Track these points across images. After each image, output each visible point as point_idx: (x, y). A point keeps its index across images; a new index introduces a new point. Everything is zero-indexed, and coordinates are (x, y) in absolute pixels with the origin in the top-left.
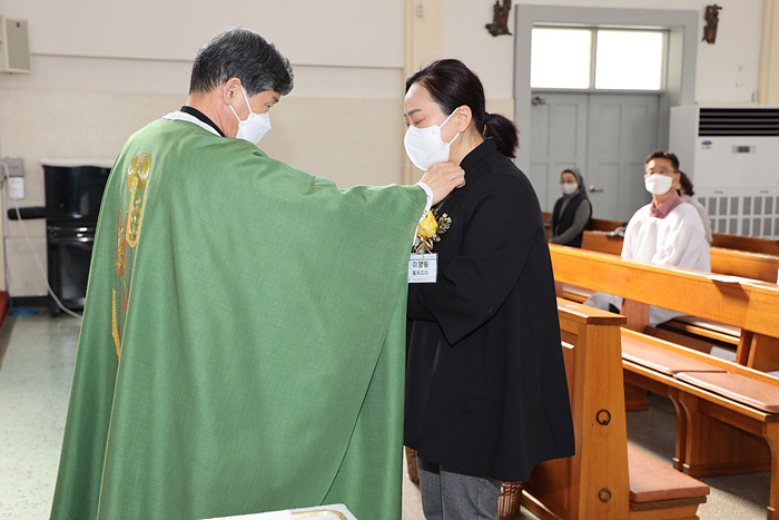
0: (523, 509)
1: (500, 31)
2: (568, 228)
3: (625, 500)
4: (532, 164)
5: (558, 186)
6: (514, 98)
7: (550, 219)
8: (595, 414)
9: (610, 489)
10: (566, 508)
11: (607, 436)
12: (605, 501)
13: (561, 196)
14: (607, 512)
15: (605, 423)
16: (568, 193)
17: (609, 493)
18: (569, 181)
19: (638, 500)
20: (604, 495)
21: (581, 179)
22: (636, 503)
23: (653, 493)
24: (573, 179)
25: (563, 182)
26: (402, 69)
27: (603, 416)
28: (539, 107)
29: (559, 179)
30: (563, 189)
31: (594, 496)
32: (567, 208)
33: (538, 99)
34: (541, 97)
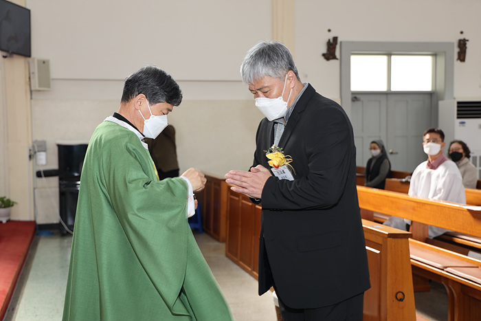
1: (331, 57)
2: (376, 177)
6: (341, 97)
8: (394, 294)
11: (403, 308)
13: (371, 157)
15: (401, 300)
16: (375, 155)
18: (375, 149)
21: (383, 147)
24: (377, 147)
25: (371, 149)
27: (400, 296)
28: (357, 103)
29: (369, 147)
30: (371, 153)
32: (374, 165)
33: (355, 98)
34: (357, 96)
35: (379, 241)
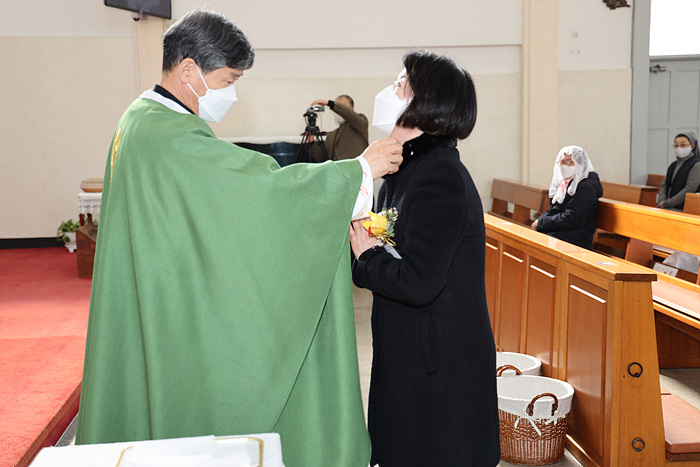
0: (567, 454)
1: (618, 3)
2: (680, 190)
3: (661, 451)
4: (649, 130)
5: (672, 149)
6: (632, 67)
7: (663, 182)
8: (626, 367)
9: (643, 439)
10: (601, 454)
11: (640, 387)
12: (638, 450)
13: (675, 159)
14: (641, 460)
15: (637, 375)
16: (681, 156)
17: (643, 442)
18: (683, 145)
19: (672, 451)
20: (638, 444)
21: (696, 142)
22: (672, 453)
23: (688, 445)
24: (688, 143)
25: (677, 146)
26: (520, 45)
27: (635, 369)
28: (659, 74)
29: (672, 143)
30: (677, 153)
31: (626, 444)
32: (679, 171)
33: (658, 66)
34: (661, 64)
35: (604, 284)
